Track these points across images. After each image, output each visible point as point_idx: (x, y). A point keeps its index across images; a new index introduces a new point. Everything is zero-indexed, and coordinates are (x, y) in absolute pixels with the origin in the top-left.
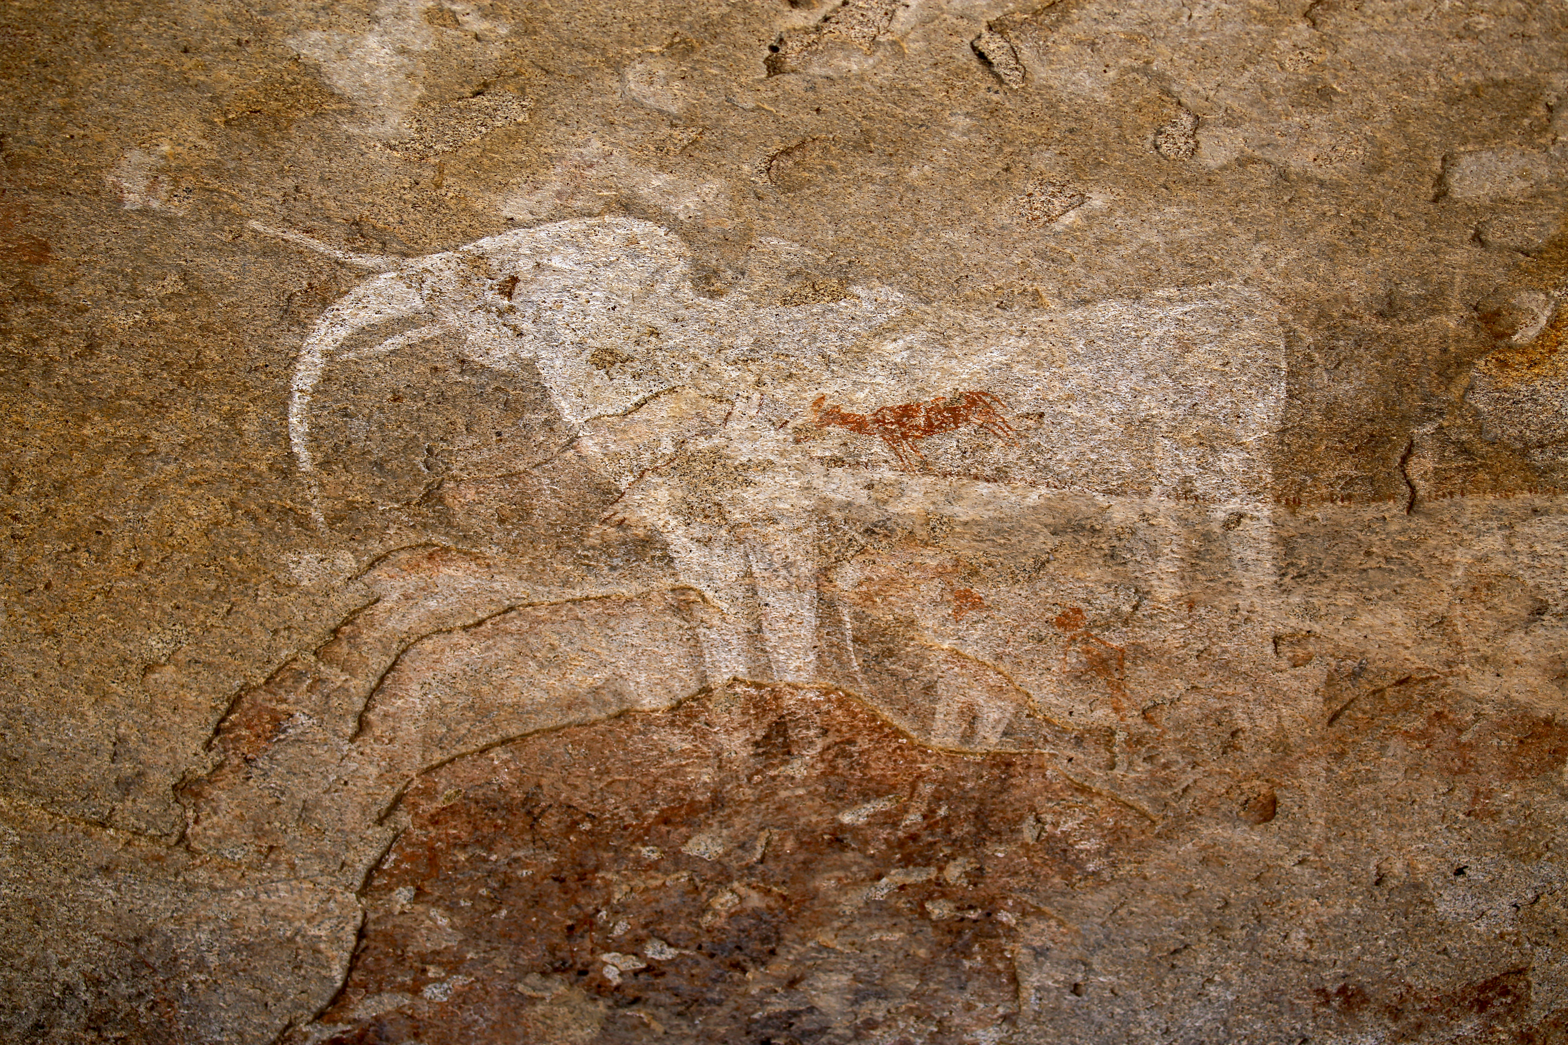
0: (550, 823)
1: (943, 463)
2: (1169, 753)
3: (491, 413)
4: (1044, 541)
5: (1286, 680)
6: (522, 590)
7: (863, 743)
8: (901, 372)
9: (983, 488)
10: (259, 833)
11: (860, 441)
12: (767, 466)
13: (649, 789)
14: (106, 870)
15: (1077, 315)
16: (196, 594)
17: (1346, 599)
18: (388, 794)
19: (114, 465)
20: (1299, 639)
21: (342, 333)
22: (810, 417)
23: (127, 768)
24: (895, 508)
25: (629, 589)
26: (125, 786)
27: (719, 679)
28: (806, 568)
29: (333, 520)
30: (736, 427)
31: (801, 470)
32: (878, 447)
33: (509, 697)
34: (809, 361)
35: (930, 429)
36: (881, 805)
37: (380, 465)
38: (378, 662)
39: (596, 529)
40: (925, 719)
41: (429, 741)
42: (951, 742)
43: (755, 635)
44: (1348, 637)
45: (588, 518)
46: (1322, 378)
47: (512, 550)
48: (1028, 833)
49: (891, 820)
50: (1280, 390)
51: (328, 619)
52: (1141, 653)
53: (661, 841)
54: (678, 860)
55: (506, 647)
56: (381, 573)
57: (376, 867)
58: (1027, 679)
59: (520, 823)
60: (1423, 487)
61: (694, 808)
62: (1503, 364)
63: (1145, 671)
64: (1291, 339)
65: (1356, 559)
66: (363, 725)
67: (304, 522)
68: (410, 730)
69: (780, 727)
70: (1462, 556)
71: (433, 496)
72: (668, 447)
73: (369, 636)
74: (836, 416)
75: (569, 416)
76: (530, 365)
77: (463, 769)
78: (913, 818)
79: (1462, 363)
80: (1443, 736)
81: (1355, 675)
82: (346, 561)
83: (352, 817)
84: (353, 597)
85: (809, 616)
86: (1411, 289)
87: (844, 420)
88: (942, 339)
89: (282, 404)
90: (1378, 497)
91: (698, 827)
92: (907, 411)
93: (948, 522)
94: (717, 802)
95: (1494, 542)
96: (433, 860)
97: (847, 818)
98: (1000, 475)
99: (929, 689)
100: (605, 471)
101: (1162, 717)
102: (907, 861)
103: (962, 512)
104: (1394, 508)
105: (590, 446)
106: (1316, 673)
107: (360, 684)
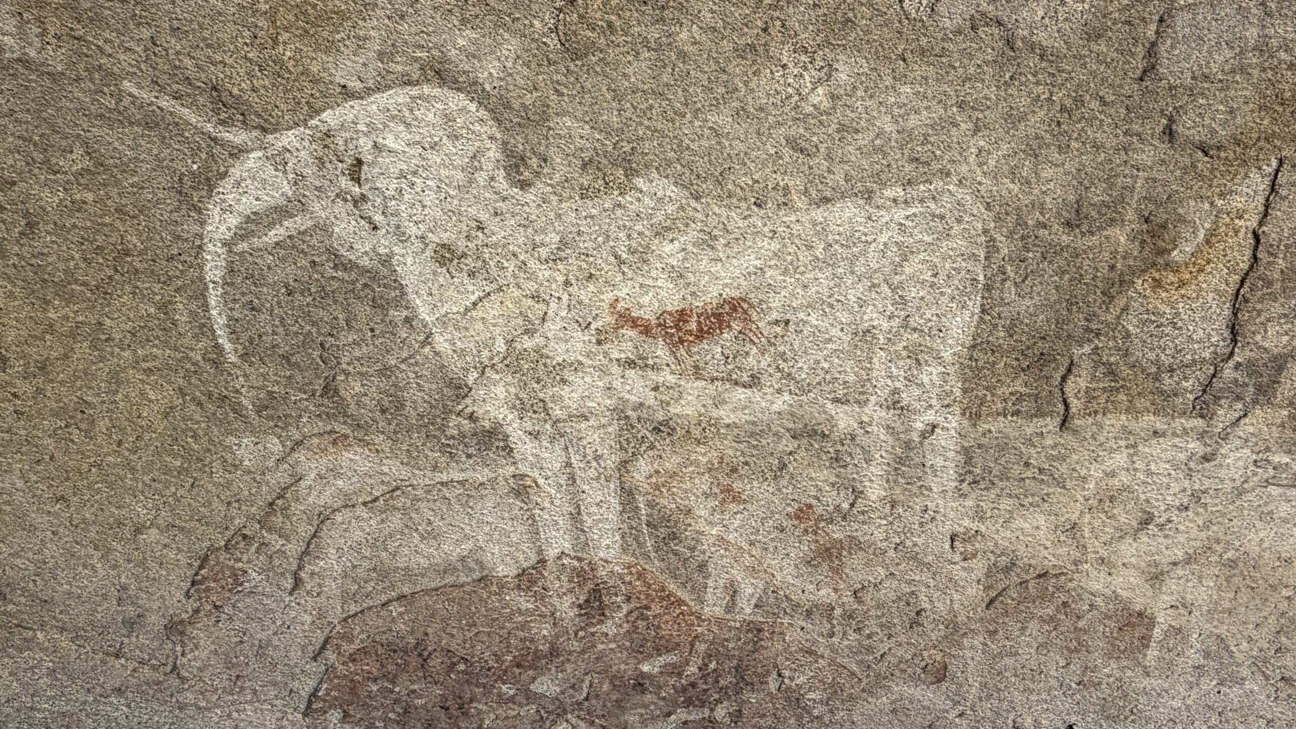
0: (435, 663)
1: (711, 370)
2: (872, 626)
3: (363, 310)
4: (787, 444)
5: (958, 572)
6: (405, 473)
7: (656, 609)
8: (678, 275)
9: (741, 394)
10: (229, 665)
11: (647, 347)
12: (578, 366)
13: (505, 640)
14: (119, 691)
15: (818, 214)
16: (167, 471)
17: (1006, 504)
18: (320, 637)
19: (82, 348)
20: (970, 537)
21: (233, 221)
22: (607, 319)
23: (131, 611)
24: (675, 409)
25: (482, 475)
26: (131, 625)
27: (552, 553)
28: (611, 461)
29: (260, 410)
30: (552, 328)
31: (603, 371)
32: (661, 351)
33: (401, 563)
34: (604, 262)
35: (701, 335)
36: (671, 658)
37: (286, 357)
38: (305, 530)
39: (454, 421)
40: (699, 592)
41: (346, 597)
42: (719, 611)
43: (576, 517)
44: (1003, 537)
45: (447, 411)
46: (1010, 293)
47: (393, 438)
48: (773, 684)
49: (676, 670)
50: (974, 304)
51: (267, 494)
52: (855, 544)
53: (516, 681)
54: (530, 697)
55: (396, 521)
56: (301, 455)
57: (314, 695)
58: (773, 561)
59: (414, 662)
60: (1076, 404)
61: (537, 655)
62: (1158, 284)
63: (857, 559)
64: (992, 247)
65: (1016, 470)
66: (298, 582)
67: (238, 410)
68: (332, 587)
69: (596, 592)
70: (1096, 472)
71: (329, 390)
72: (501, 346)
73: (297, 508)
74: (626, 319)
75: (424, 314)
76: (386, 261)
77: (372, 619)
78: (692, 669)
79: (1124, 283)
80: (1066, 623)
81: (1007, 570)
82: (275, 446)
83: (295, 654)
84: (281, 477)
85: (614, 502)
86: (1097, 195)
87: (634, 323)
88: (708, 241)
89: (202, 295)
90: (1040, 413)
91: (541, 671)
92: (682, 316)
93: (715, 423)
94: (554, 652)
95: (1120, 459)
96: (353, 691)
97: (646, 668)
98: (754, 382)
99: (702, 567)
100: (456, 365)
101: (867, 597)
102: (688, 703)
103: (726, 415)
104: (1051, 424)
105: (441, 342)
106: (979, 566)
107: (294, 548)
